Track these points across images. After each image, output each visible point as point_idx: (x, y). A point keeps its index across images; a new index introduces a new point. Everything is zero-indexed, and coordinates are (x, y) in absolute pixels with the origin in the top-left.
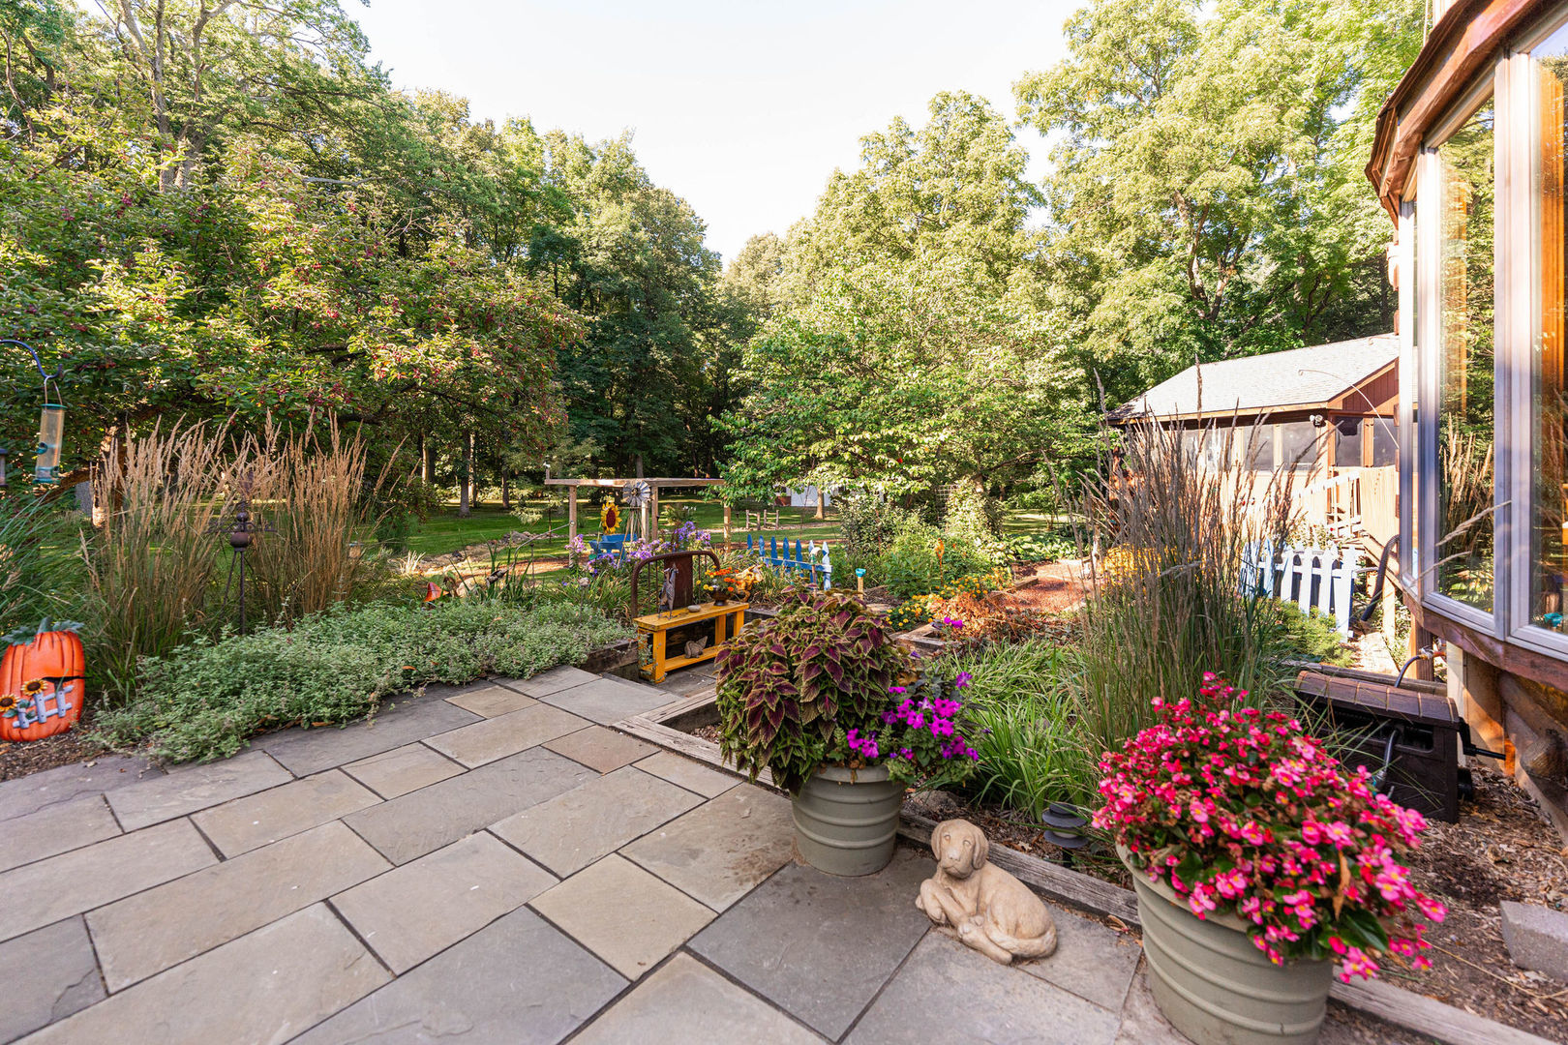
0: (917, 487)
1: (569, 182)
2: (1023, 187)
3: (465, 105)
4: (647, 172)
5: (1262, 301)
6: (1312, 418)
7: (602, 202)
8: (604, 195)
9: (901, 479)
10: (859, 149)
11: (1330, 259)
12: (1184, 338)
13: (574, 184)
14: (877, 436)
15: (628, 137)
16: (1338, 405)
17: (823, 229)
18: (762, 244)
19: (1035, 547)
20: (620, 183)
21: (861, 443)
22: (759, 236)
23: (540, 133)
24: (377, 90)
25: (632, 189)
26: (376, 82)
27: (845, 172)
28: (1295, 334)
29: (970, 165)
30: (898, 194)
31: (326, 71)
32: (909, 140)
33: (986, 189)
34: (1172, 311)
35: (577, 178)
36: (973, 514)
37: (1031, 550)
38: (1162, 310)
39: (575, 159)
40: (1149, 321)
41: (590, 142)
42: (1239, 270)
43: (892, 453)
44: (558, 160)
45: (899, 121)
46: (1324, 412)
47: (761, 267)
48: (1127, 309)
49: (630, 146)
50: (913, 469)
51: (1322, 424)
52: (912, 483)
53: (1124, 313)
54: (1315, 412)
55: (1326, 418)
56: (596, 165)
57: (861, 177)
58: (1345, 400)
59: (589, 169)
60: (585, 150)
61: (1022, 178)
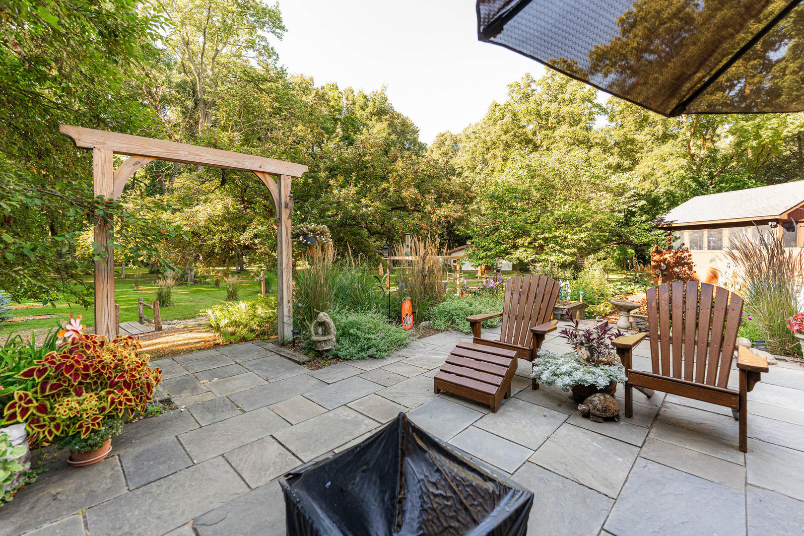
0: (569, 259)
1: (357, 113)
2: (596, 106)
3: (312, 80)
4: (393, 105)
5: (727, 159)
6: (770, 223)
7: (374, 122)
8: (374, 118)
9: (561, 255)
10: (507, 90)
11: (772, 137)
12: (686, 181)
13: (359, 113)
14: (551, 236)
15: (384, 89)
16: (785, 217)
17: (487, 131)
18: (444, 137)
19: (623, 287)
20: (381, 112)
21: (543, 239)
22: (442, 133)
23: (341, 89)
24: (281, 78)
25: (386, 114)
26: (281, 74)
27: (498, 102)
28: (749, 176)
29: (567, 96)
30: (529, 113)
31: (260, 70)
32: (532, 84)
33: (576, 108)
34: (682, 167)
35: (361, 111)
36: (597, 271)
37: (621, 289)
38: (676, 167)
39: (360, 102)
40: (669, 172)
41: (367, 93)
42: (713, 142)
43: (557, 244)
44: (350, 102)
45: (528, 76)
46: (777, 221)
47: (444, 149)
48: (655, 167)
49: (385, 93)
50: (566, 251)
51: (776, 226)
52: (567, 257)
53: (653, 169)
54: (772, 220)
55: (778, 223)
56: (370, 104)
57: (508, 105)
58: (788, 214)
59: (367, 107)
60: (365, 97)
61: (595, 102)
